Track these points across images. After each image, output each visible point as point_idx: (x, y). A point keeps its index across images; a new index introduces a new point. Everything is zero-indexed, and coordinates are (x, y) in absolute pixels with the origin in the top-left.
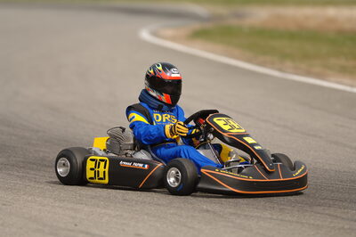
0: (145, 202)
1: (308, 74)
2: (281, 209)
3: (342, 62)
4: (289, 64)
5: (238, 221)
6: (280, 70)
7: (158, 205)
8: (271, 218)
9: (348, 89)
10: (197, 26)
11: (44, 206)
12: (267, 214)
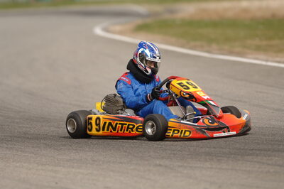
0: (109, 162)
1: (231, 53)
2: (218, 160)
3: (257, 42)
4: (214, 46)
5: (185, 172)
6: (209, 52)
7: (121, 163)
8: (211, 168)
9: (264, 63)
10: (139, 21)
11: (30, 169)
12: (208, 164)
